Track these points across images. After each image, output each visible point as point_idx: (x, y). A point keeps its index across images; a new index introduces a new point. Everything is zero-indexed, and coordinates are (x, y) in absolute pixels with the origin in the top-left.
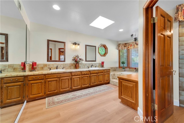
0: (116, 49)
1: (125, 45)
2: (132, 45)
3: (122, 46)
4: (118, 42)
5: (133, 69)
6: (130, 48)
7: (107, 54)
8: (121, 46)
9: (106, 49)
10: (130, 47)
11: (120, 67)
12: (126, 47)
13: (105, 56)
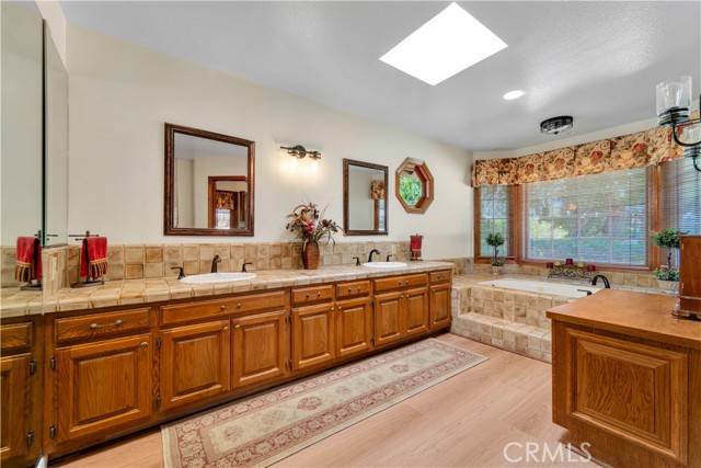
0: (465, 182)
1: (501, 165)
2: (536, 166)
3: (491, 170)
4: (470, 152)
5: (537, 268)
6: (525, 177)
7: (429, 204)
8: (483, 172)
9: (424, 180)
10: (526, 173)
11: (478, 258)
12: (506, 176)
13: (423, 212)
